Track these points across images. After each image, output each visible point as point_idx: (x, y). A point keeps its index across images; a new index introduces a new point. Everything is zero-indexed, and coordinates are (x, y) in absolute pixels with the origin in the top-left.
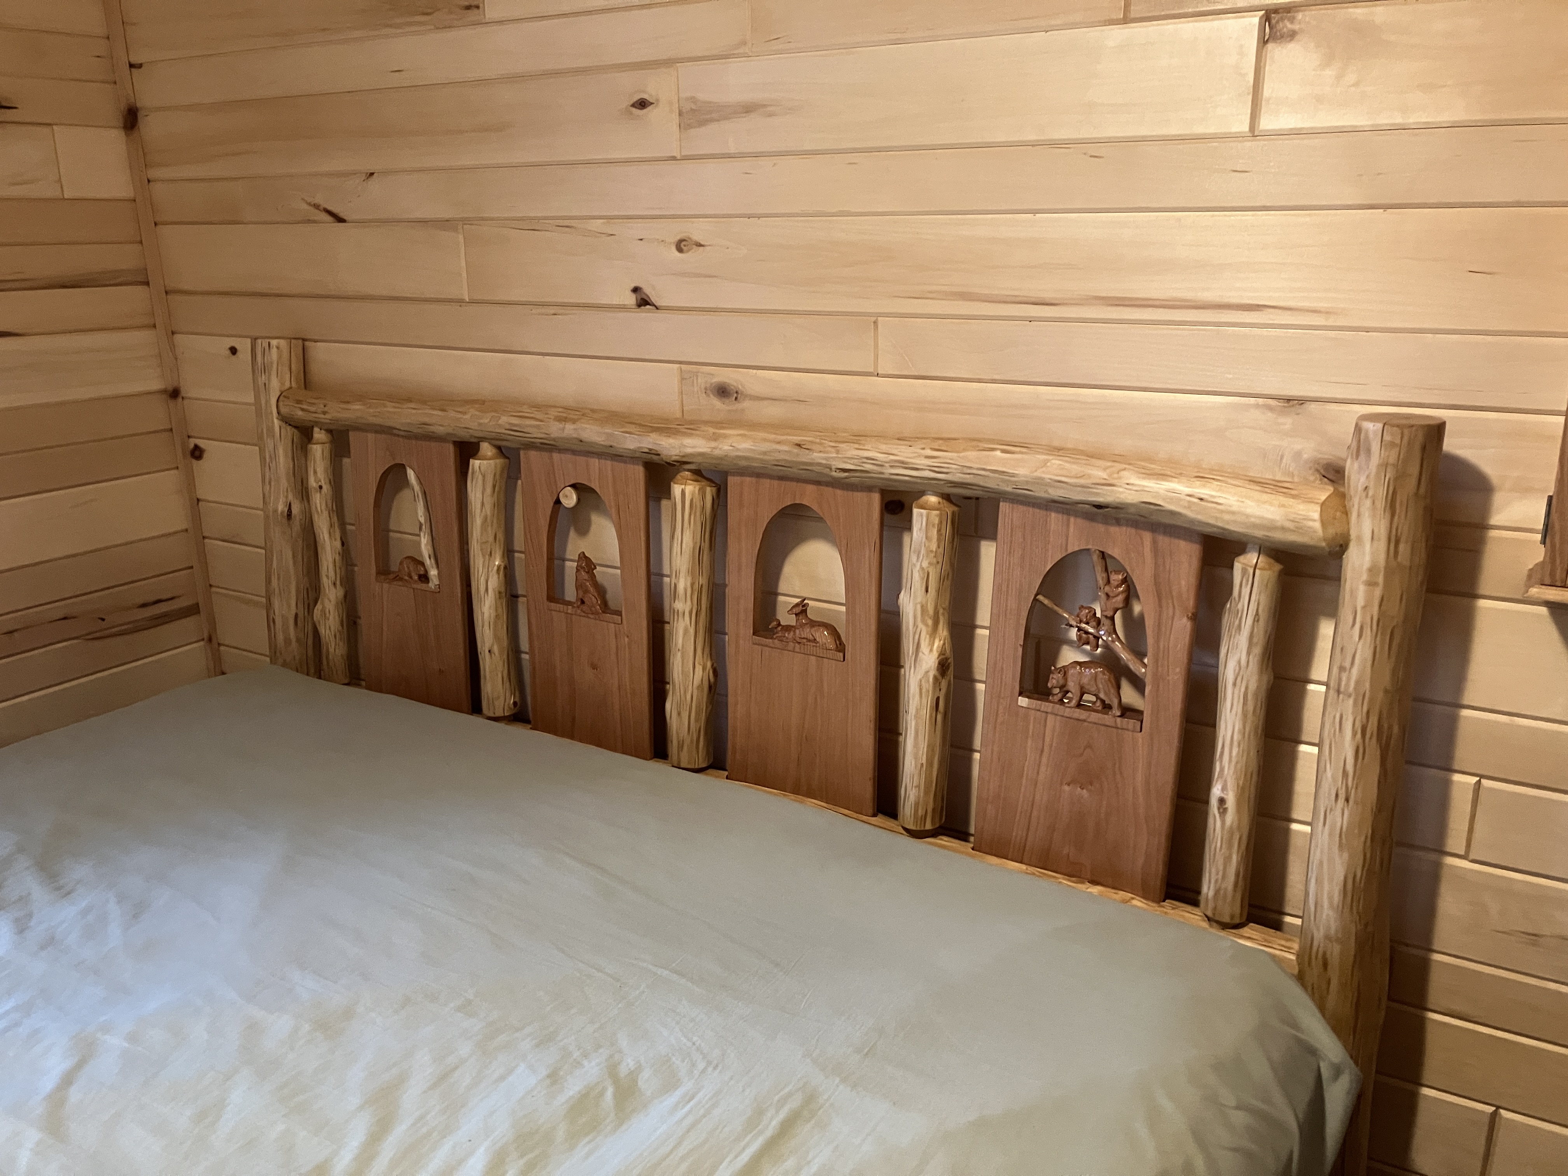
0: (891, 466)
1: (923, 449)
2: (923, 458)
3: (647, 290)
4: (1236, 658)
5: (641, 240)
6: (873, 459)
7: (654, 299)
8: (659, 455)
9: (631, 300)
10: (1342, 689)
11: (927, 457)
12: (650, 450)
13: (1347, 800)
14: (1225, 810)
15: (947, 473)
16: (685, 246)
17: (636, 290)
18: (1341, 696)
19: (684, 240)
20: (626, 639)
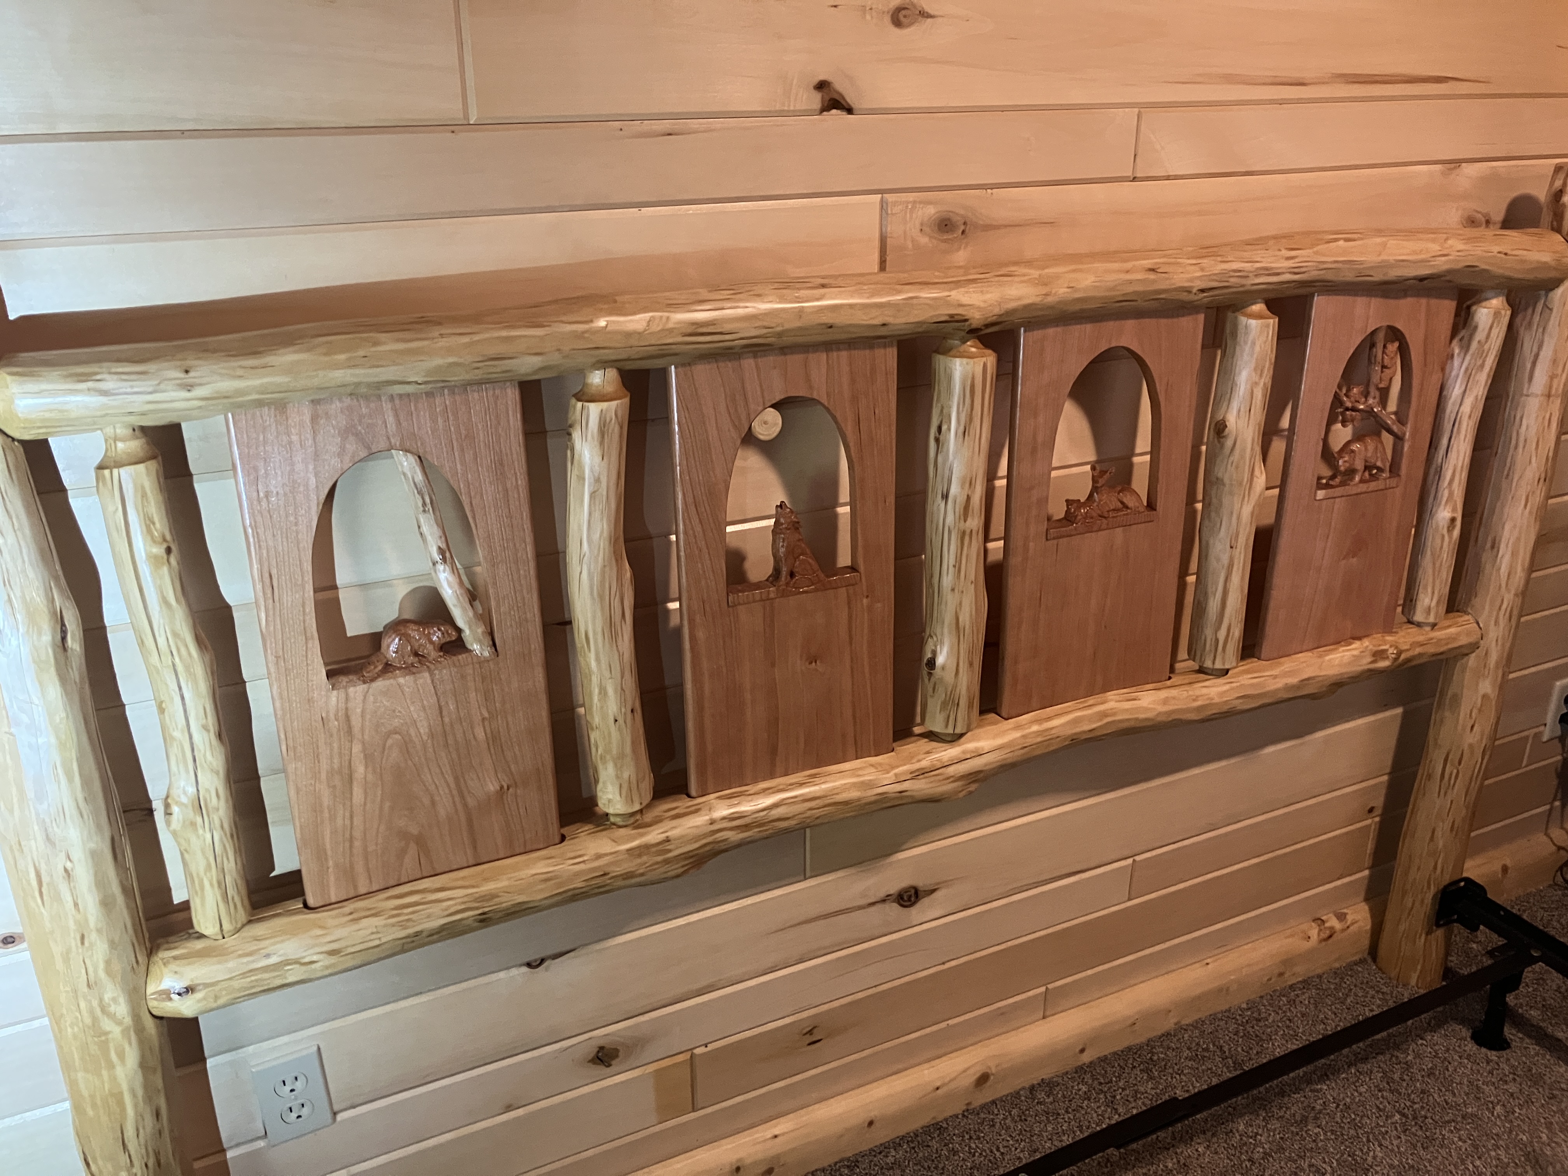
0: (1256, 276)
1: (1280, 250)
2: (1283, 261)
3: (841, 86)
4: (1475, 394)
5: (835, 6)
6: (1240, 271)
7: (851, 98)
8: (966, 320)
9: (816, 100)
10: (1553, 392)
11: (1288, 258)
12: (952, 316)
13: (1545, 480)
14: (1454, 527)
15: (1304, 273)
16: (905, 16)
17: (822, 86)
18: (1551, 399)
19: (905, 9)
20: (865, 601)
